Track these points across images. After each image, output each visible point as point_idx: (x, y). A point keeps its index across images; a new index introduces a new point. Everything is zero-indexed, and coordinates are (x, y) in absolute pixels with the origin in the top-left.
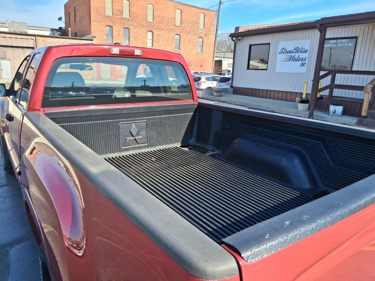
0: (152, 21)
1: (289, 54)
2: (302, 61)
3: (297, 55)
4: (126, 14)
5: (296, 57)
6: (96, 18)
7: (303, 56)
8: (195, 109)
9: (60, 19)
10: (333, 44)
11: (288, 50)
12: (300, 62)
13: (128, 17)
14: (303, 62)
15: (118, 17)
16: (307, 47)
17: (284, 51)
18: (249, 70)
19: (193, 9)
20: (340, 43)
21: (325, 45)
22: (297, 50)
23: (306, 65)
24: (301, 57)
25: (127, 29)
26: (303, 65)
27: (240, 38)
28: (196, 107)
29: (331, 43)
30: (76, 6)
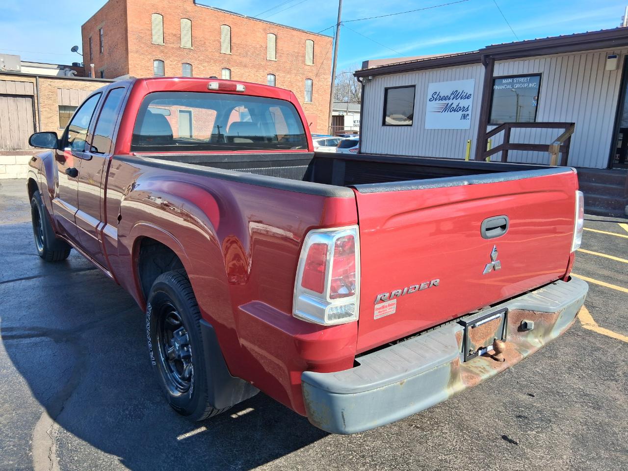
0: (228, 52)
1: (444, 102)
2: (463, 111)
3: (455, 103)
4: (186, 42)
5: (454, 106)
6: (137, 47)
7: (464, 103)
8: (310, 160)
9: (74, 49)
10: (507, 84)
11: (442, 95)
12: (461, 113)
13: (189, 45)
14: (464, 113)
15: (172, 45)
16: (469, 90)
17: (436, 97)
18: (385, 127)
19: (295, 33)
20: (517, 83)
21: (496, 87)
22: (456, 95)
23: (469, 117)
24: (461, 105)
25: (187, 66)
26: (464, 117)
27: (370, 78)
28: (312, 157)
29: (505, 84)
30: (101, 28)
